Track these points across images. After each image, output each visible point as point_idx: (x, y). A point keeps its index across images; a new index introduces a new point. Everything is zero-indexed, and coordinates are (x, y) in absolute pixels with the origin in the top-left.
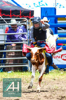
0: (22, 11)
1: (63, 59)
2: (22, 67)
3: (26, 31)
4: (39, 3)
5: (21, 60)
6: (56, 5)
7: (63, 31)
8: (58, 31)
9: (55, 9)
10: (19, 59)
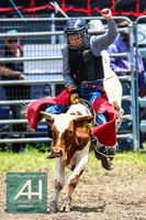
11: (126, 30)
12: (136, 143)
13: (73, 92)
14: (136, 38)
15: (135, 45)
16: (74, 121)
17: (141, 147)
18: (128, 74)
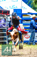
0: (3, 11)
1: (26, 38)
2: (3, 42)
3: (6, 22)
4: (13, 6)
5: (3, 38)
6: (22, 8)
7: (26, 22)
8: (23, 22)
9: (21, 10)
10: (1, 38)
11: (5, 18)
12: (7, 43)
13: (13, 26)
14: (7, 19)
15: (7, 21)
16: (15, 33)
17: (8, 43)
18: (6, 27)
